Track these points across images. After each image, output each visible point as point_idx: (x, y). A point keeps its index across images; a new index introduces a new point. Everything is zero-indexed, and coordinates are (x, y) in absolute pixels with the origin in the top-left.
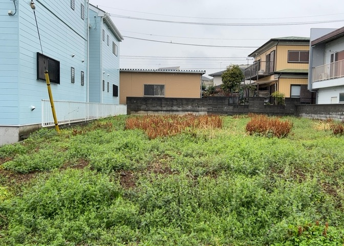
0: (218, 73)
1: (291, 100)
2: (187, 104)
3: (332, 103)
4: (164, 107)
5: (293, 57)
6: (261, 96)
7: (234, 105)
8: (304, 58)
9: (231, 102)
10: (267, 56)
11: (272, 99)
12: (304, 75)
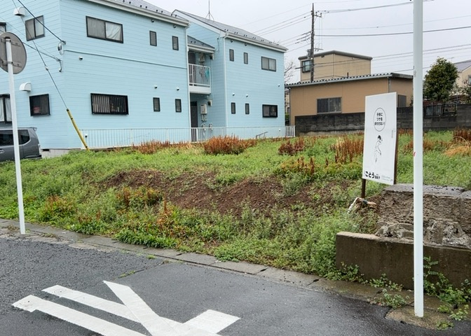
4: (337, 125)
7: (434, 118)
9: (430, 113)
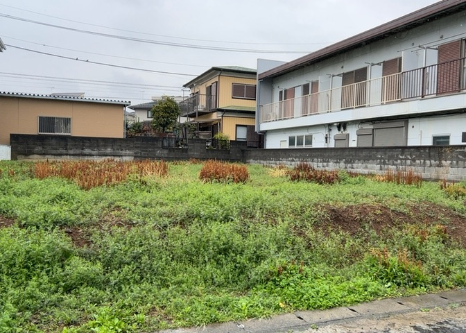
0: (141, 105)
1: (236, 143)
2: (105, 146)
3: (282, 148)
4: (71, 149)
5: (238, 92)
6: (202, 137)
7: (169, 148)
8: (251, 93)
9: (166, 144)
10: (207, 88)
11: (215, 142)
12: (251, 114)
